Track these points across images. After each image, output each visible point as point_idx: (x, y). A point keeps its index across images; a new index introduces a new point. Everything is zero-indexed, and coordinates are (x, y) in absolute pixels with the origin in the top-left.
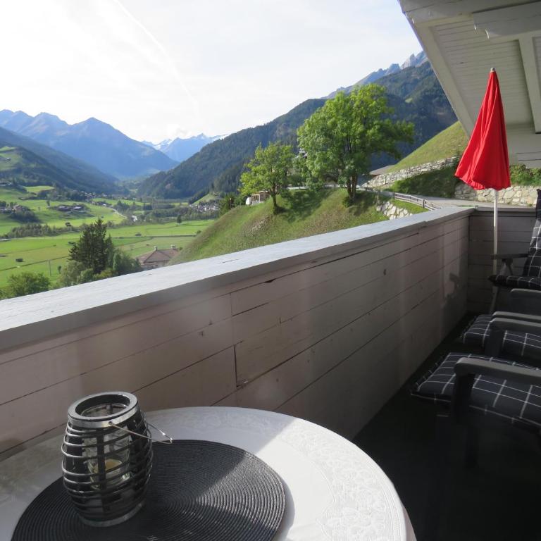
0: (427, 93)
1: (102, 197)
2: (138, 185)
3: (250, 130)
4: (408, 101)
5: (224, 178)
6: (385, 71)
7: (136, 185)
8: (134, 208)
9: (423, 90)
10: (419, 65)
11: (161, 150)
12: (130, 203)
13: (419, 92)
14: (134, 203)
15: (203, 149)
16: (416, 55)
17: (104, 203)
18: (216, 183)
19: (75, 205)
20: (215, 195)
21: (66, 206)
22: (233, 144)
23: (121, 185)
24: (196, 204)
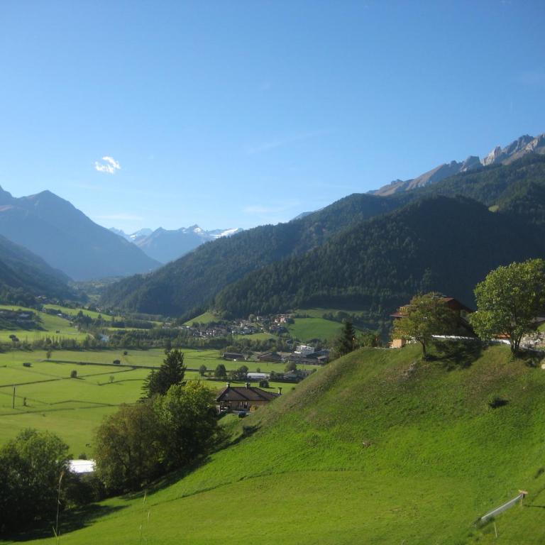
0: (518, 202)
1: (54, 303)
2: (101, 289)
3: (269, 228)
4: (493, 209)
5: (231, 293)
6: (461, 164)
7: (97, 289)
8: (99, 322)
9: (513, 197)
10: (506, 163)
11: (137, 243)
12: (94, 315)
13: (508, 200)
14: (100, 317)
15: (201, 248)
16: (502, 148)
17: (59, 312)
18: (218, 299)
19: (20, 312)
20: (215, 315)
21: (9, 312)
22: (243, 244)
23: (76, 288)
24: (189, 325)
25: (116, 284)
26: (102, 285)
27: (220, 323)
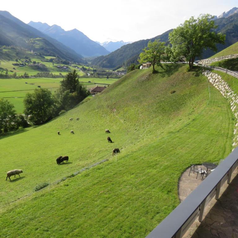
0: (228, 31)
1: (76, 64)
4: (219, 34)
5: (129, 61)
8: (89, 70)
9: (227, 29)
10: (227, 17)
11: (104, 46)
12: (87, 68)
13: (225, 30)
14: (89, 68)
16: (226, 12)
17: (77, 66)
18: (126, 63)
19: (64, 66)
20: (124, 68)
21: (60, 66)
22: (135, 46)
23: (84, 60)
24: (116, 71)
25: (96, 58)
26: (92, 59)
27: (126, 71)
